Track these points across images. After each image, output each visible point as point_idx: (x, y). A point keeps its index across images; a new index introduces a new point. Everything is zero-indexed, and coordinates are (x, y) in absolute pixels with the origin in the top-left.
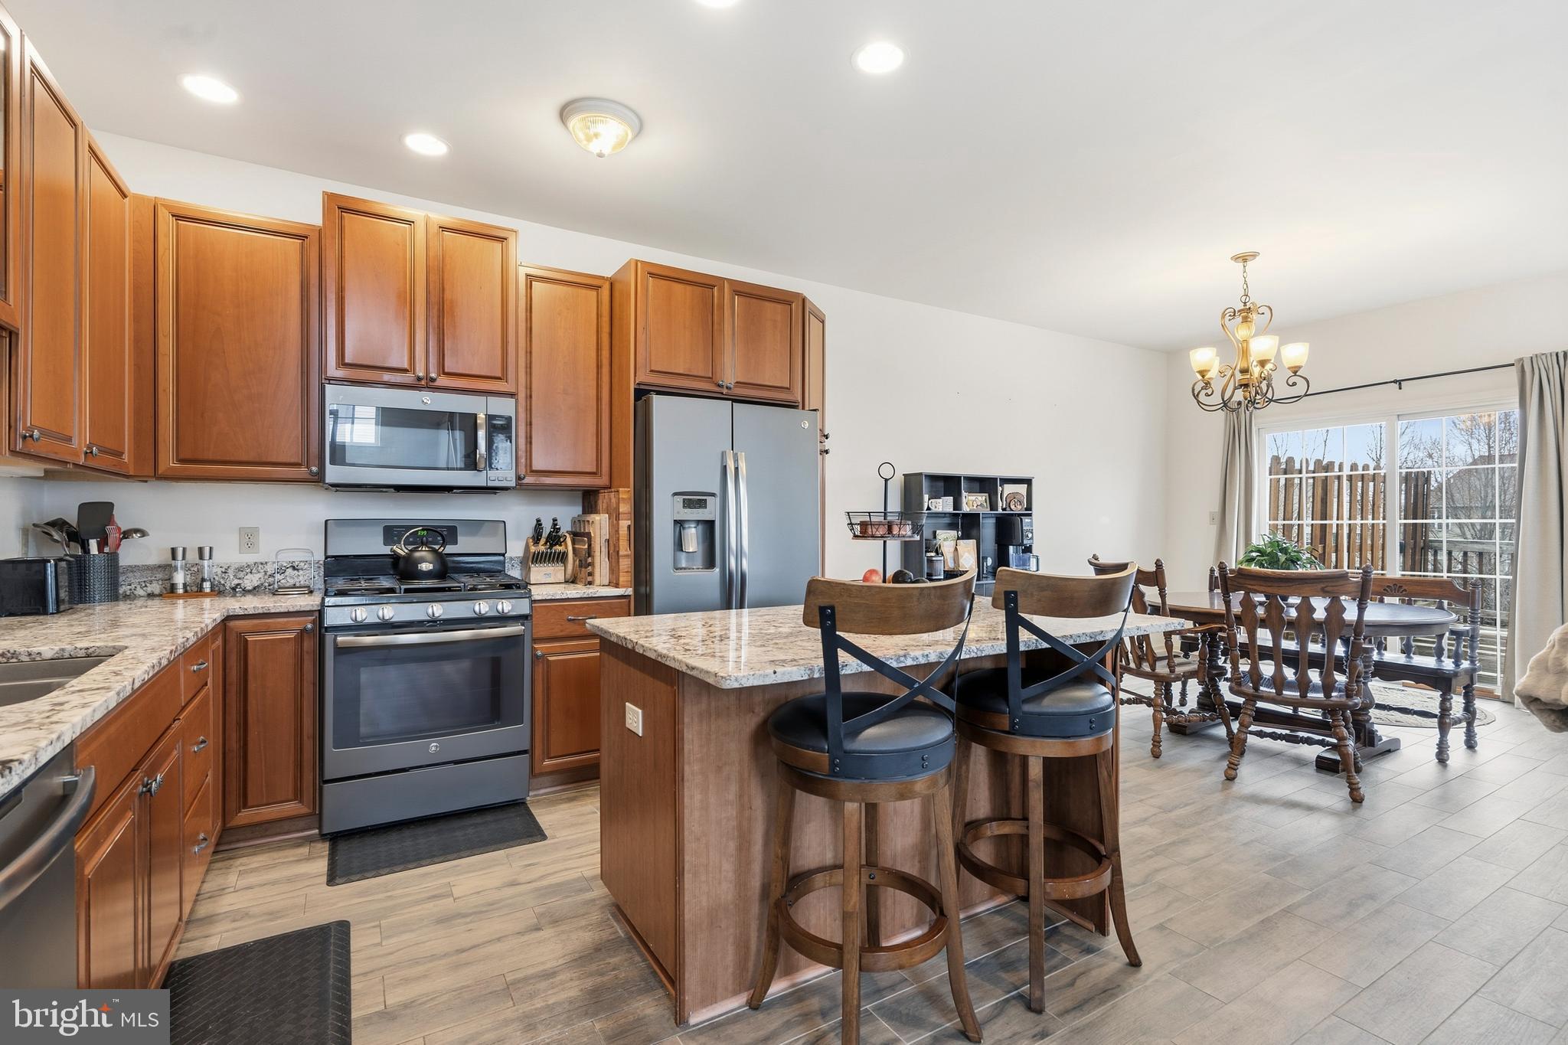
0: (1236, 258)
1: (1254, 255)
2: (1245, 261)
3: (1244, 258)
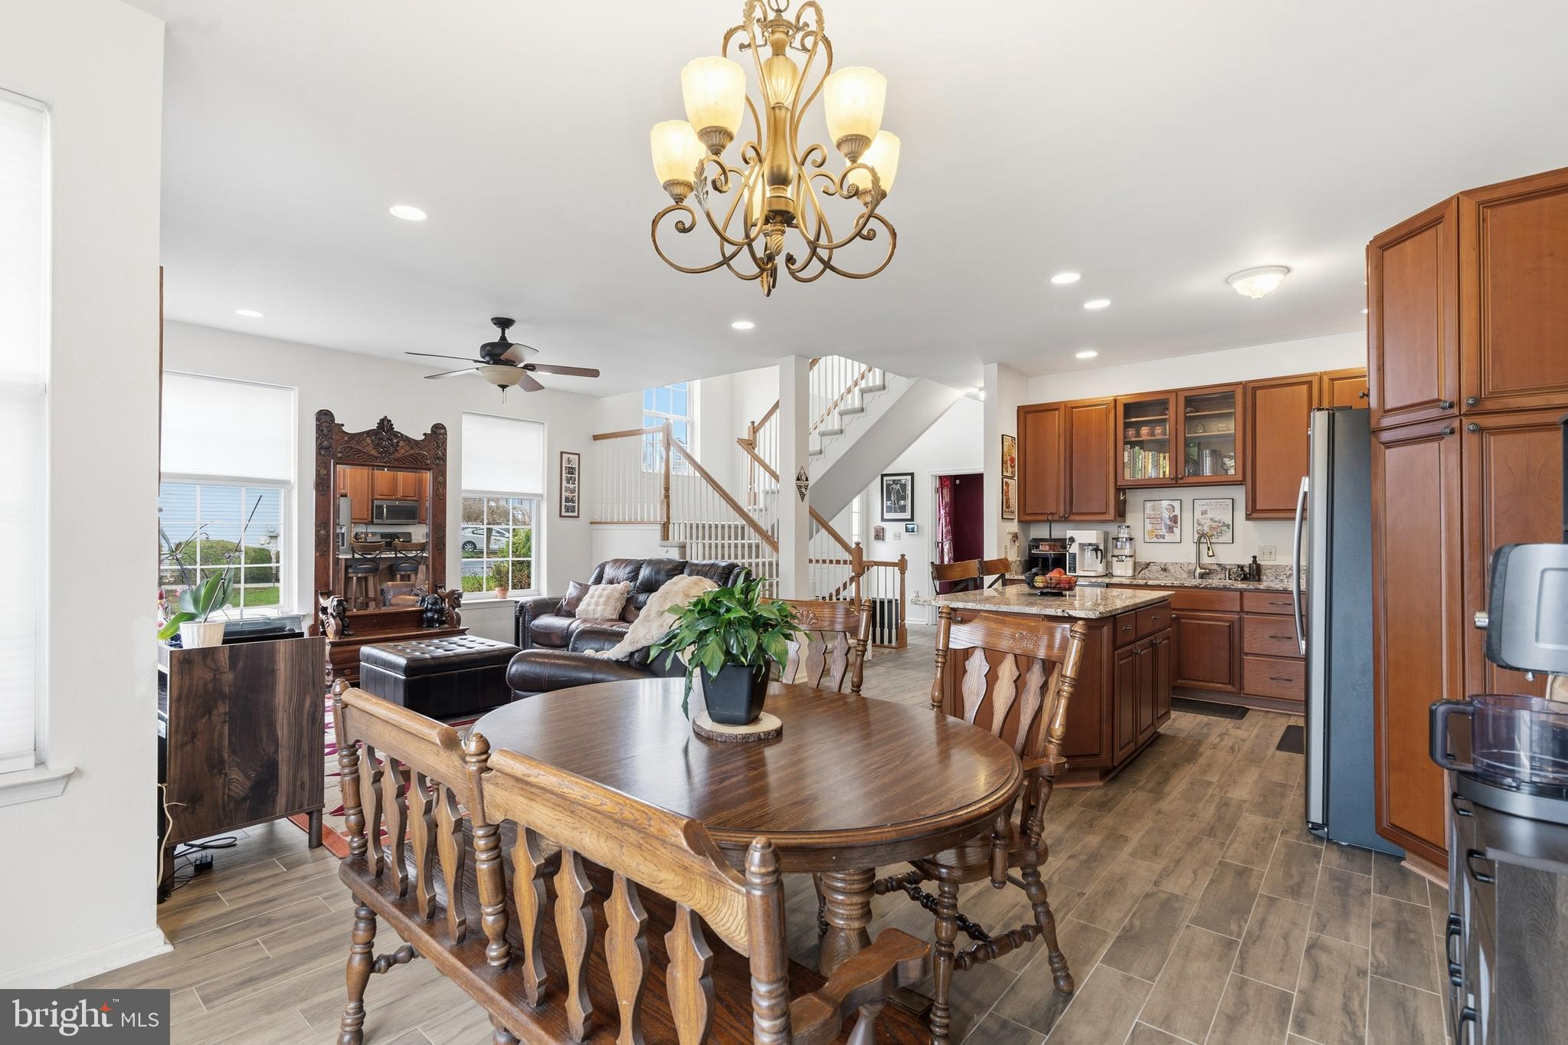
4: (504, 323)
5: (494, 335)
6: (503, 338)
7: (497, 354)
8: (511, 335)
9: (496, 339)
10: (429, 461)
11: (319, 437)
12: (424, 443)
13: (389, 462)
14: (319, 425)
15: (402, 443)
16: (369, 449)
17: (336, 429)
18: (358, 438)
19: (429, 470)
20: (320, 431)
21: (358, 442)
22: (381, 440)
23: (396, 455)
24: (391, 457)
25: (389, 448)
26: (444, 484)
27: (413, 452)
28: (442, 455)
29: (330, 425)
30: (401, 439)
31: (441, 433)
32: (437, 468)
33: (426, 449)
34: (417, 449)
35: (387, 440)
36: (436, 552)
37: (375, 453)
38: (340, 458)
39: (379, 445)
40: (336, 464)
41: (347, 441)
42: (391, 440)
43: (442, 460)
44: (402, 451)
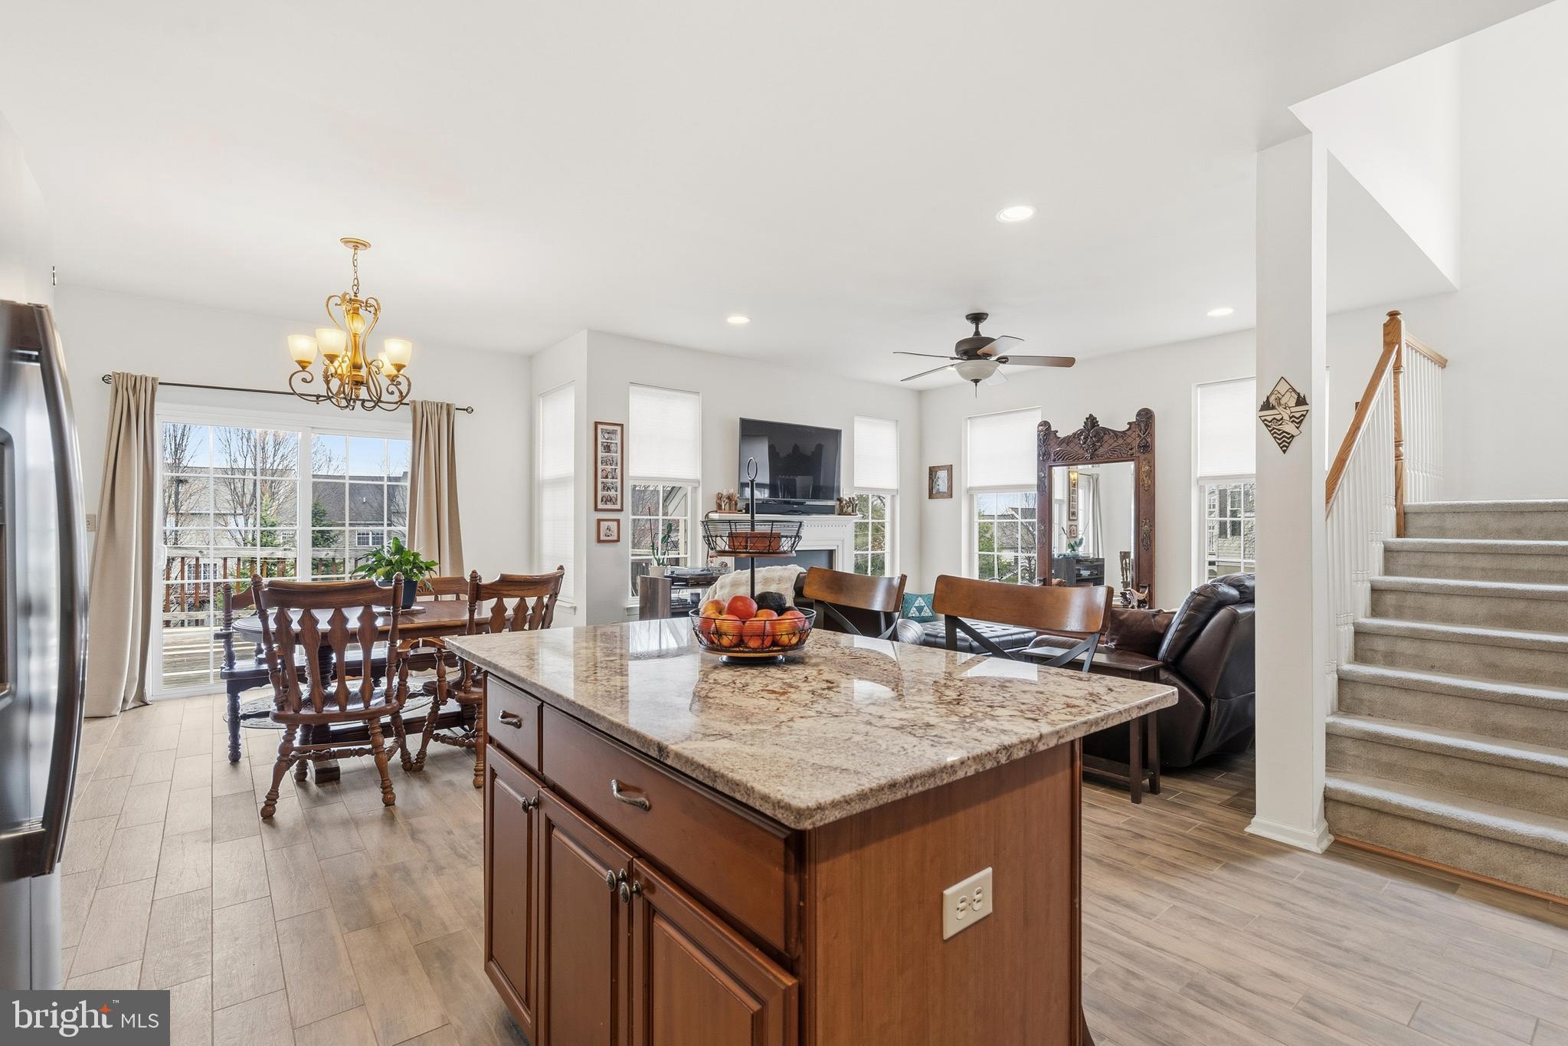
0: (346, 241)
1: (365, 245)
2: (356, 248)
3: (357, 245)
4: (977, 318)
5: (968, 331)
6: (977, 333)
7: (973, 350)
8: (986, 330)
9: (970, 334)
10: (1134, 450)
11: (1039, 446)
12: (1129, 433)
13: (1095, 459)
14: (1039, 435)
15: (1106, 438)
16: (1077, 448)
17: (1052, 436)
18: (1068, 440)
19: (1133, 460)
20: (1039, 440)
21: (1068, 444)
22: (1086, 438)
23: (1101, 451)
24: (1096, 453)
25: (1094, 444)
26: (1151, 474)
27: (1115, 444)
28: (1147, 442)
29: (1046, 434)
30: (1105, 434)
31: (1146, 418)
32: (1142, 457)
33: (1129, 440)
34: (1121, 441)
35: (1091, 438)
36: (1142, 548)
37: (1081, 451)
38: (1054, 461)
39: (1084, 443)
40: (1051, 466)
41: (1060, 444)
42: (1095, 437)
43: (1147, 448)
44: (1106, 446)
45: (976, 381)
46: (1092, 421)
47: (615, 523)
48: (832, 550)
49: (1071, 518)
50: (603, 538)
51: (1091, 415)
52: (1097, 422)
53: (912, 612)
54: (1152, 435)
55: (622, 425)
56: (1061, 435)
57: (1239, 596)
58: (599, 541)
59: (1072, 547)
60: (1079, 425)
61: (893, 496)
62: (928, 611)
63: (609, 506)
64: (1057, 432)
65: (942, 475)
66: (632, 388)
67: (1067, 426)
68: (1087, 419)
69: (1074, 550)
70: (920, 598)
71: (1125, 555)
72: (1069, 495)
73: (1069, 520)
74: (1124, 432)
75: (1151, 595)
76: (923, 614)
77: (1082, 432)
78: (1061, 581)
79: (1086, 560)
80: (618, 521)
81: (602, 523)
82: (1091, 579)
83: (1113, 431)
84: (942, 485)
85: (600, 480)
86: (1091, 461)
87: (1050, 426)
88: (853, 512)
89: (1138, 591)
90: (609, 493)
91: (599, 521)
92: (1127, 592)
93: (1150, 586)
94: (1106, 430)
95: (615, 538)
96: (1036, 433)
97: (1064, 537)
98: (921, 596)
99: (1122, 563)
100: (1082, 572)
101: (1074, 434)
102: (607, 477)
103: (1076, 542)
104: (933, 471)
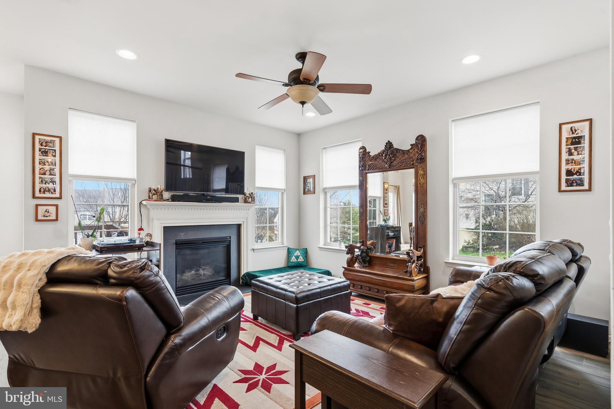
4: (302, 56)
5: (295, 65)
9: (297, 68)
10: (414, 161)
11: (360, 161)
12: (411, 151)
13: (391, 168)
14: (359, 155)
15: (398, 154)
16: (381, 162)
17: (367, 155)
18: (376, 157)
19: (413, 168)
20: (360, 158)
21: (376, 160)
22: (386, 155)
23: (395, 163)
24: (392, 164)
25: (390, 159)
26: (425, 175)
27: (403, 158)
28: (422, 156)
29: (364, 154)
30: (397, 152)
31: (421, 141)
32: (419, 165)
33: (411, 155)
34: (406, 156)
35: (389, 155)
36: (419, 223)
37: (383, 164)
38: (368, 170)
39: (385, 158)
40: (367, 173)
41: (371, 160)
42: (391, 154)
43: (422, 160)
44: (398, 159)
45: (303, 103)
46: (389, 145)
47: (54, 208)
48: (240, 224)
49: (385, 206)
50: (40, 217)
51: (389, 141)
52: (393, 145)
53: (292, 259)
54: (425, 152)
55: (61, 138)
56: (372, 154)
57: (535, 290)
58: (37, 220)
59: (385, 220)
60: (381, 147)
61: (283, 193)
62: (302, 258)
63: (47, 195)
64: (370, 152)
65: (311, 180)
66: (71, 112)
67: (376, 148)
68: (387, 143)
69: (386, 222)
70: (298, 251)
71: (411, 225)
72: (384, 195)
73: (384, 207)
74: (408, 151)
75: (425, 253)
76: (299, 260)
77: (383, 151)
78: (374, 242)
79: (392, 227)
80: (57, 206)
81: (39, 208)
82: (394, 237)
83: (402, 150)
84: (310, 186)
85: (37, 176)
86: (389, 169)
87: (366, 149)
88: (252, 201)
89: (417, 250)
90: (47, 185)
91: (37, 206)
92: (410, 252)
93: (424, 247)
94: (397, 150)
95: (54, 218)
96: (358, 154)
97: (381, 216)
98: (298, 249)
99: (410, 228)
100: (390, 234)
101: (379, 154)
102: (44, 174)
103: (387, 218)
104: (305, 178)
